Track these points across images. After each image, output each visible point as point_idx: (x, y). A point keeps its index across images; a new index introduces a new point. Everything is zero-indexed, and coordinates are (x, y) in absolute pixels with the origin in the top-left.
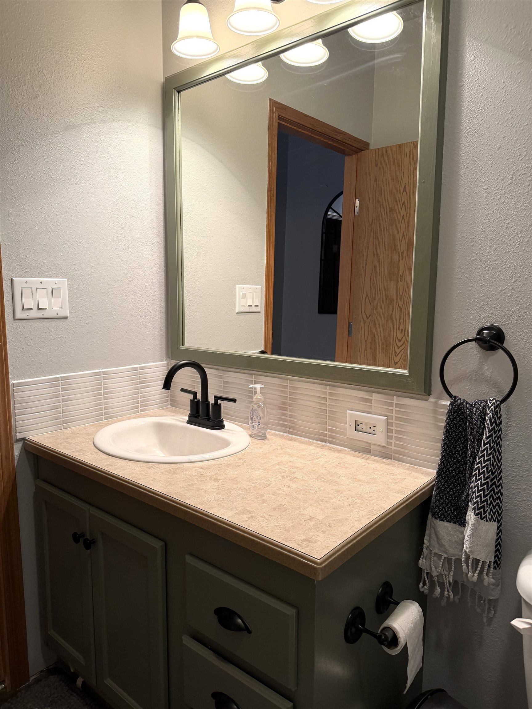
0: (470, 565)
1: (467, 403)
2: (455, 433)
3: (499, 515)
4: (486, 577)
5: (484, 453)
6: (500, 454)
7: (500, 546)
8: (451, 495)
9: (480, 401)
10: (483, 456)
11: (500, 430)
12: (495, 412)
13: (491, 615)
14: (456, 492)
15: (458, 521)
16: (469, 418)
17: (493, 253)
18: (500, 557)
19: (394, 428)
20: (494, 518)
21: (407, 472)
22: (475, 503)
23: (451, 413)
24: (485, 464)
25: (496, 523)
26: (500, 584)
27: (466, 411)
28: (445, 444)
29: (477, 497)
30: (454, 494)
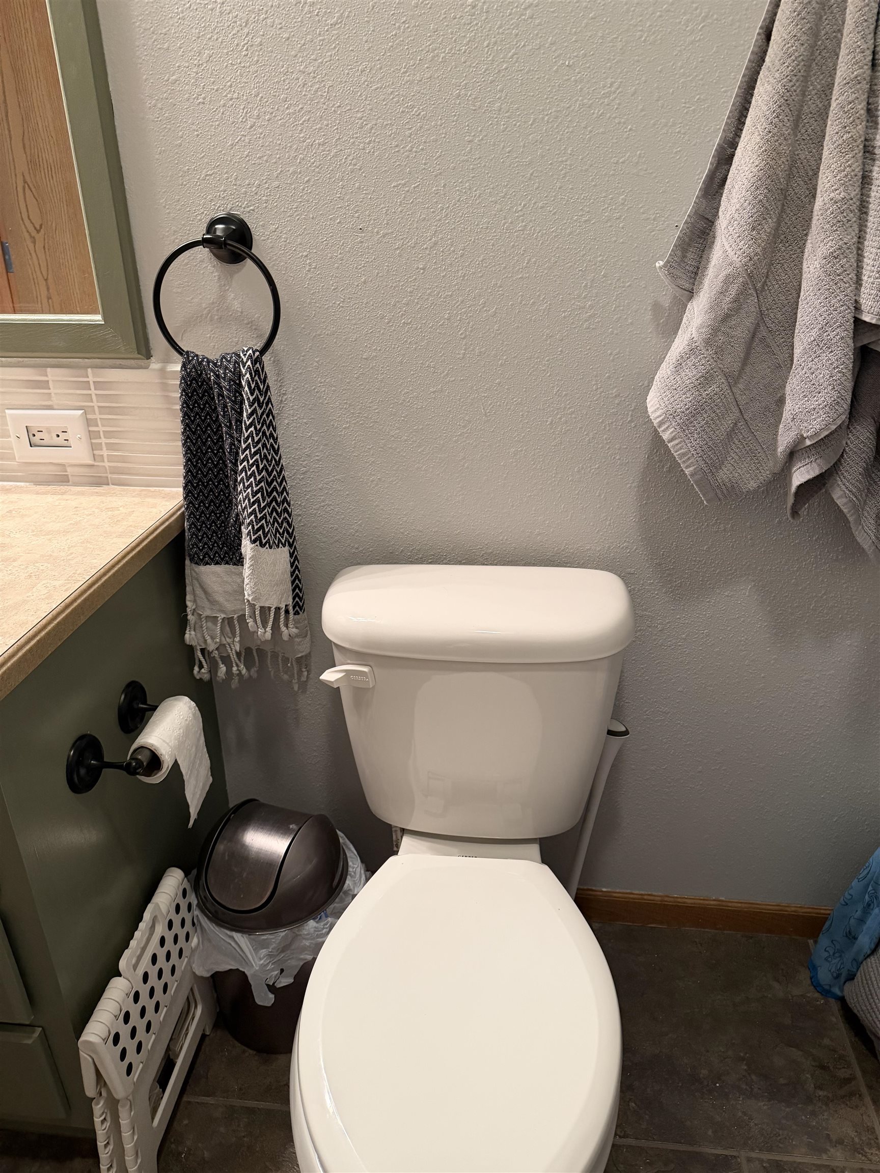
0: (258, 618)
1: (209, 361)
2: (200, 417)
3: (291, 535)
4: (285, 628)
5: (248, 443)
6: (276, 440)
7: (300, 581)
8: (213, 522)
9: (228, 354)
10: (248, 447)
11: (269, 400)
12: (255, 372)
13: (304, 679)
14: (221, 516)
15: (231, 559)
16: (216, 386)
17: (206, 67)
18: (301, 595)
19: (101, 429)
20: (283, 541)
21: (137, 500)
22: (249, 524)
23: (186, 382)
24: (253, 460)
25: (287, 548)
26: (309, 632)
27: (209, 376)
28: (187, 438)
29: (250, 515)
30: (218, 518)
